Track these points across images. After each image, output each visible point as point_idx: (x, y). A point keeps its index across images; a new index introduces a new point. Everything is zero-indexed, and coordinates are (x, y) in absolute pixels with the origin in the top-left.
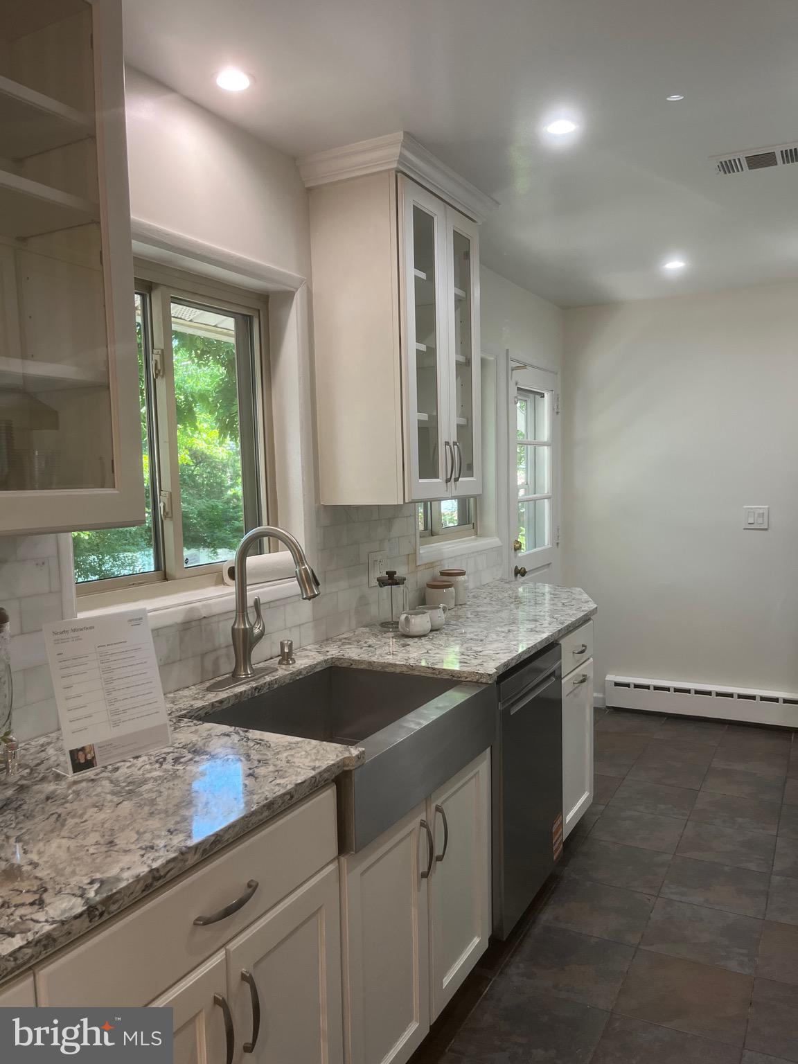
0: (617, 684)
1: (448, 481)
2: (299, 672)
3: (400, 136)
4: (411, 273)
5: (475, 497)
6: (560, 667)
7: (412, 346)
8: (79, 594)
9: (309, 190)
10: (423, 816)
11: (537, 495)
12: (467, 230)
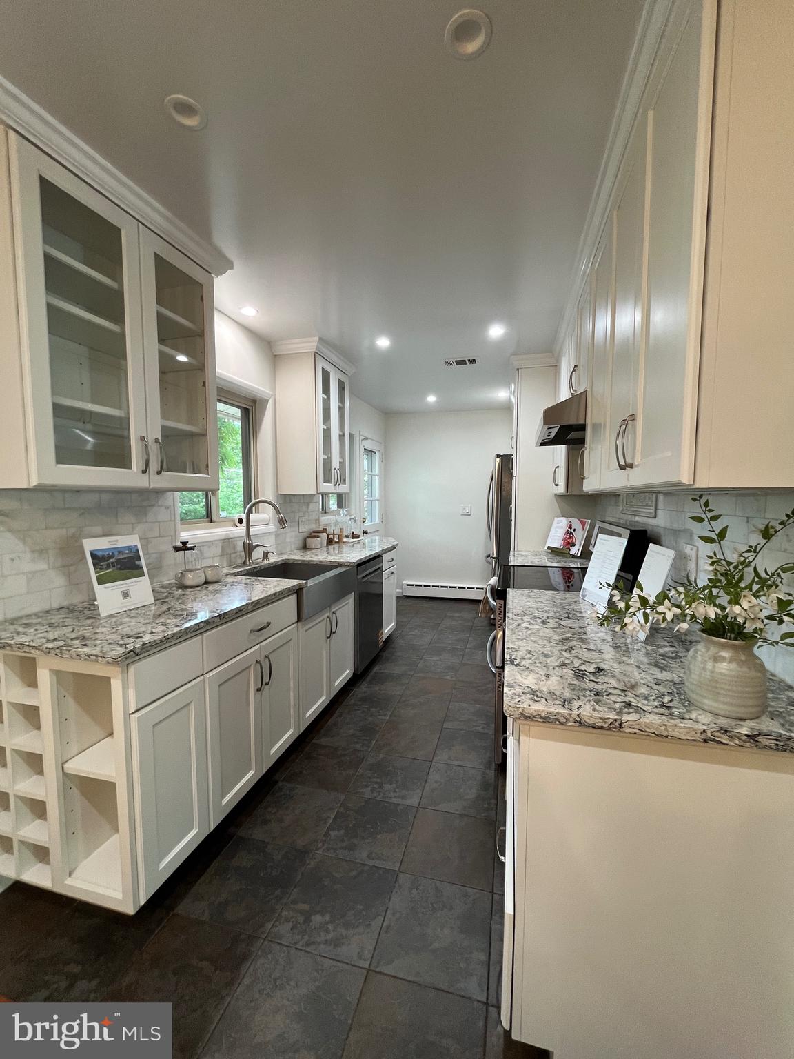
0: (408, 585)
1: (335, 485)
2: (272, 564)
3: (317, 338)
4: (321, 395)
5: (345, 494)
6: (382, 567)
7: (321, 427)
8: (182, 524)
9: (275, 356)
10: (328, 614)
11: (372, 498)
12: (344, 379)
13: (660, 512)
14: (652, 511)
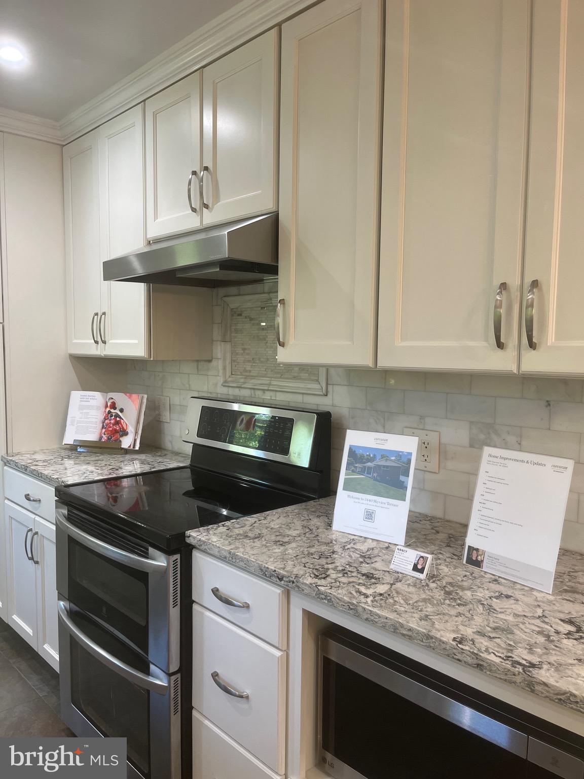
13: (336, 388)
14: (316, 386)
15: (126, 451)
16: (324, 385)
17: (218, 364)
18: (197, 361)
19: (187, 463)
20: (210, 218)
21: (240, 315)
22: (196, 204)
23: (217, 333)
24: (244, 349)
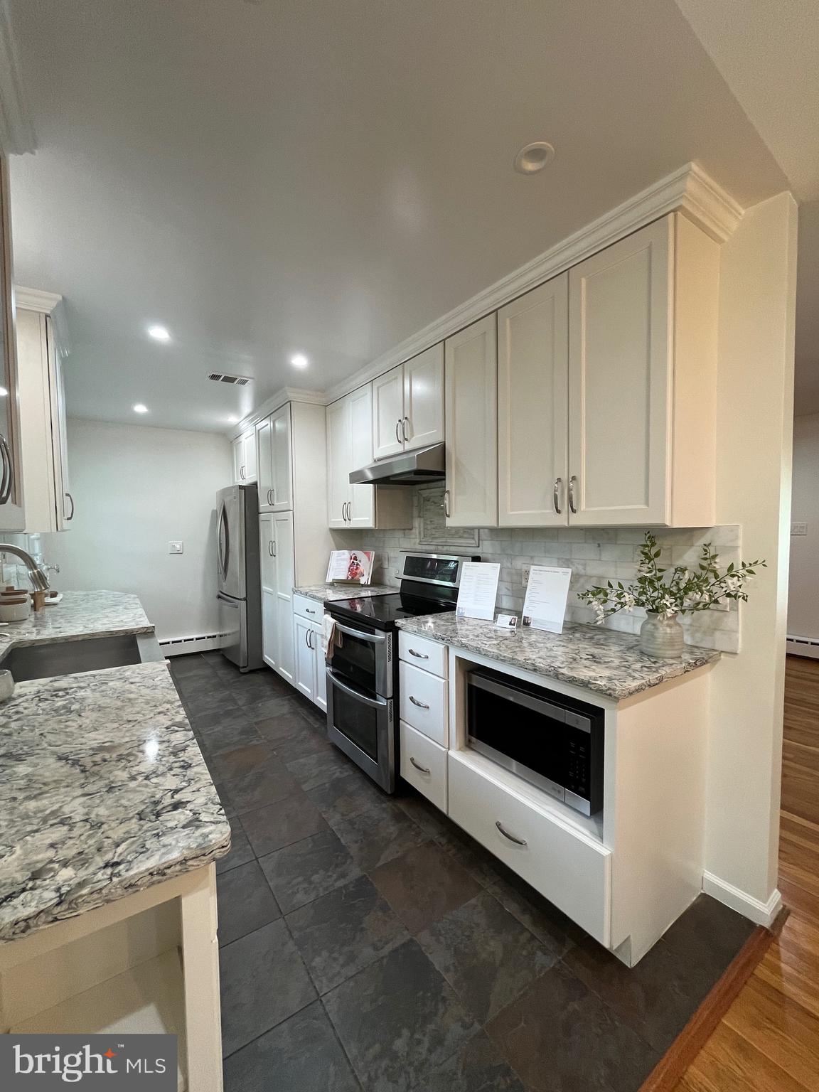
13: (485, 543)
14: (474, 542)
15: (363, 586)
16: (477, 540)
17: (416, 531)
18: (404, 530)
19: (399, 592)
20: (408, 446)
21: (429, 501)
22: (401, 438)
23: (415, 513)
24: (431, 521)
